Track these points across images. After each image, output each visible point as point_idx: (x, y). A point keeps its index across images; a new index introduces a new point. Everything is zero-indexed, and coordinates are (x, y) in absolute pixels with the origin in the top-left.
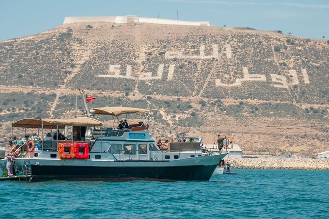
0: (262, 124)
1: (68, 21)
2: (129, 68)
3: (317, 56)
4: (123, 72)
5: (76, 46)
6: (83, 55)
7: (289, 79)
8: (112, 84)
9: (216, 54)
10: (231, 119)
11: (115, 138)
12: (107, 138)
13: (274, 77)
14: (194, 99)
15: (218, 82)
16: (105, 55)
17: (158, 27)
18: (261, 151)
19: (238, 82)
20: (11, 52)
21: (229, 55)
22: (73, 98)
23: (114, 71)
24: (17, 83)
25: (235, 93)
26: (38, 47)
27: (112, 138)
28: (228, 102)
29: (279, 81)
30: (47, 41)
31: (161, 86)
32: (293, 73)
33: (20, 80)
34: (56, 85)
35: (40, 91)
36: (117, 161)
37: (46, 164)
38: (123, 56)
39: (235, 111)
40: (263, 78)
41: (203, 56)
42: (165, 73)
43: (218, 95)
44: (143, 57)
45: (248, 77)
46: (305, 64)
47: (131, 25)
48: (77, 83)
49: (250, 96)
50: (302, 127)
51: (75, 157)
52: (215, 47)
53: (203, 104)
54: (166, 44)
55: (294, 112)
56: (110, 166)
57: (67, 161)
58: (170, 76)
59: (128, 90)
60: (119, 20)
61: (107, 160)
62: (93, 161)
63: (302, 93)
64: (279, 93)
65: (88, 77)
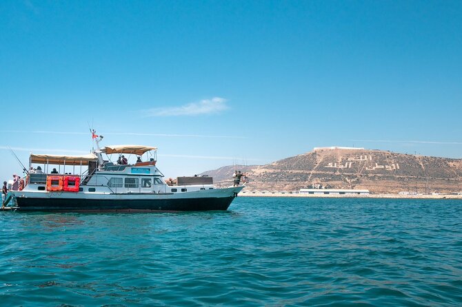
0: (382, 183)
1: (315, 149)
2: (335, 164)
3: (402, 159)
4: (334, 165)
5: (317, 157)
6: (320, 160)
7: (392, 167)
8: (330, 169)
9: (366, 159)
10: (371, 181)
11: (115, 172)
12: (106, 172)
13: (387, 167)
14: (358, 174)
15: (367, 168)
16: (327, 160)
17: (346, 150)
18: (382, 192)
19: (374, 168)
20: (296, 160)
21: (371, 159)
22: (316, 174)
23: (330, 165)
24: (298, 170)
25: (373, 172)
26: (305, 157)
27: (111, 172)
28: (370, 175)
29: (388, 168)
30: (308, 155)
31: (347, 170)
32: (393, 165)
33: (299, 169)
34: (311, 170)
35: (306, 172)
36: (113, 194)
37: (32, 196)
38: (334, 160)
39: (372, 178)
40: (383, 167)
41: (361, 160)
42: (348, 166)
43: (367, 173)
44: (340, 160)
45: (377, 167)
46: (397, 162)
47: (337, 149)
48: (318, 169)
49: (378, 173)
50: (396, 184)
51: (63, 190)
52: (366, 156)
53: (361, 176)
54: (348, 155)
55: (394, 178)
56: (106, 198)
57: (55, 193)
58: (350, 167)
59: (335, 171)
60: (333, 148)
61: (102, 193)
62: (87, 194)
63: (397, 172)
64: (388, 172)
65: (322, 167)
